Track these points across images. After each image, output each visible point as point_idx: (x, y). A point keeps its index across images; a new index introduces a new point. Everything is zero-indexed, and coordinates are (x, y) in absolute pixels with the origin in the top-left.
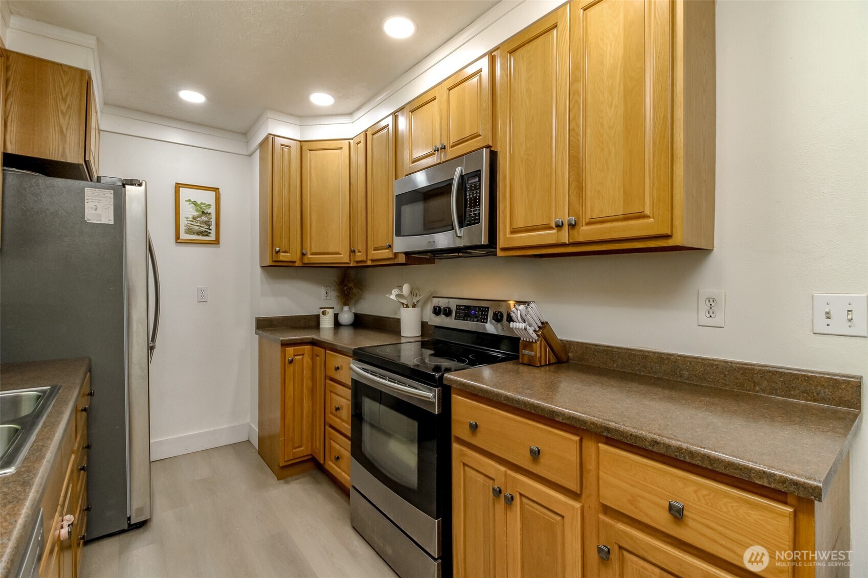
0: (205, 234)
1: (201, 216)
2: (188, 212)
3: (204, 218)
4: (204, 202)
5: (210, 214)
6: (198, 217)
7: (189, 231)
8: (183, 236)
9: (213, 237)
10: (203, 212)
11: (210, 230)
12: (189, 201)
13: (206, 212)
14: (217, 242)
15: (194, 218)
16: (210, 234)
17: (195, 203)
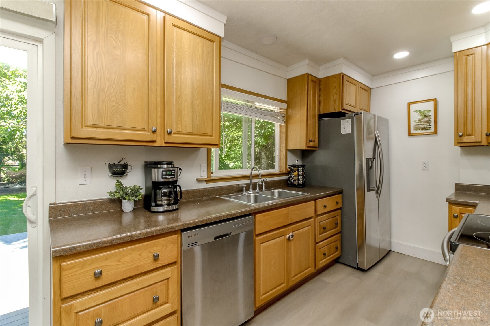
0: (427, 128)
1: (423, 119)
2: (415, 117)
3: (426, 119)
4: (425, 109)
5: (430, 116)
6: (422, 119)
7: (417, 128)
8: (413, 131)
9: (432, 130)
10: (425, 116)
11: (431, 125)
12: (416, 111)
13: (427, 115)
14: (436, 132)
15: (420, 120)
16: (430, 129)
17: (420, 112)
